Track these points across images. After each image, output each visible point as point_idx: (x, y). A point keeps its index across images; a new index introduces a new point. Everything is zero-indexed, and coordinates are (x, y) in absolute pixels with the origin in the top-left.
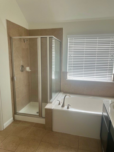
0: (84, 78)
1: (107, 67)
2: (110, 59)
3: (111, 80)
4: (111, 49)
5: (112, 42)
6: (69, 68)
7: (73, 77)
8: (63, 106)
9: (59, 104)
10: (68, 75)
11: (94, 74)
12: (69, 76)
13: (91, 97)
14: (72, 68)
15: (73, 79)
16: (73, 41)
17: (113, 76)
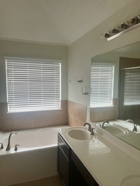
0: (30, 108)
1: (54, 94)
2: (56, 85)
3: (59, 107)
4: (56, 76)
5: (56, 68)
6: (9, 97)
7: (15, 109)
8: (8, 149)
9: (2, 148)
10: (8, 107)
11: (41, 102)
12: (10, 108)
13: (40, 130)
14: (13, 97)
15: (15, 111)
16: (12, 64)
17: (60, 103)
